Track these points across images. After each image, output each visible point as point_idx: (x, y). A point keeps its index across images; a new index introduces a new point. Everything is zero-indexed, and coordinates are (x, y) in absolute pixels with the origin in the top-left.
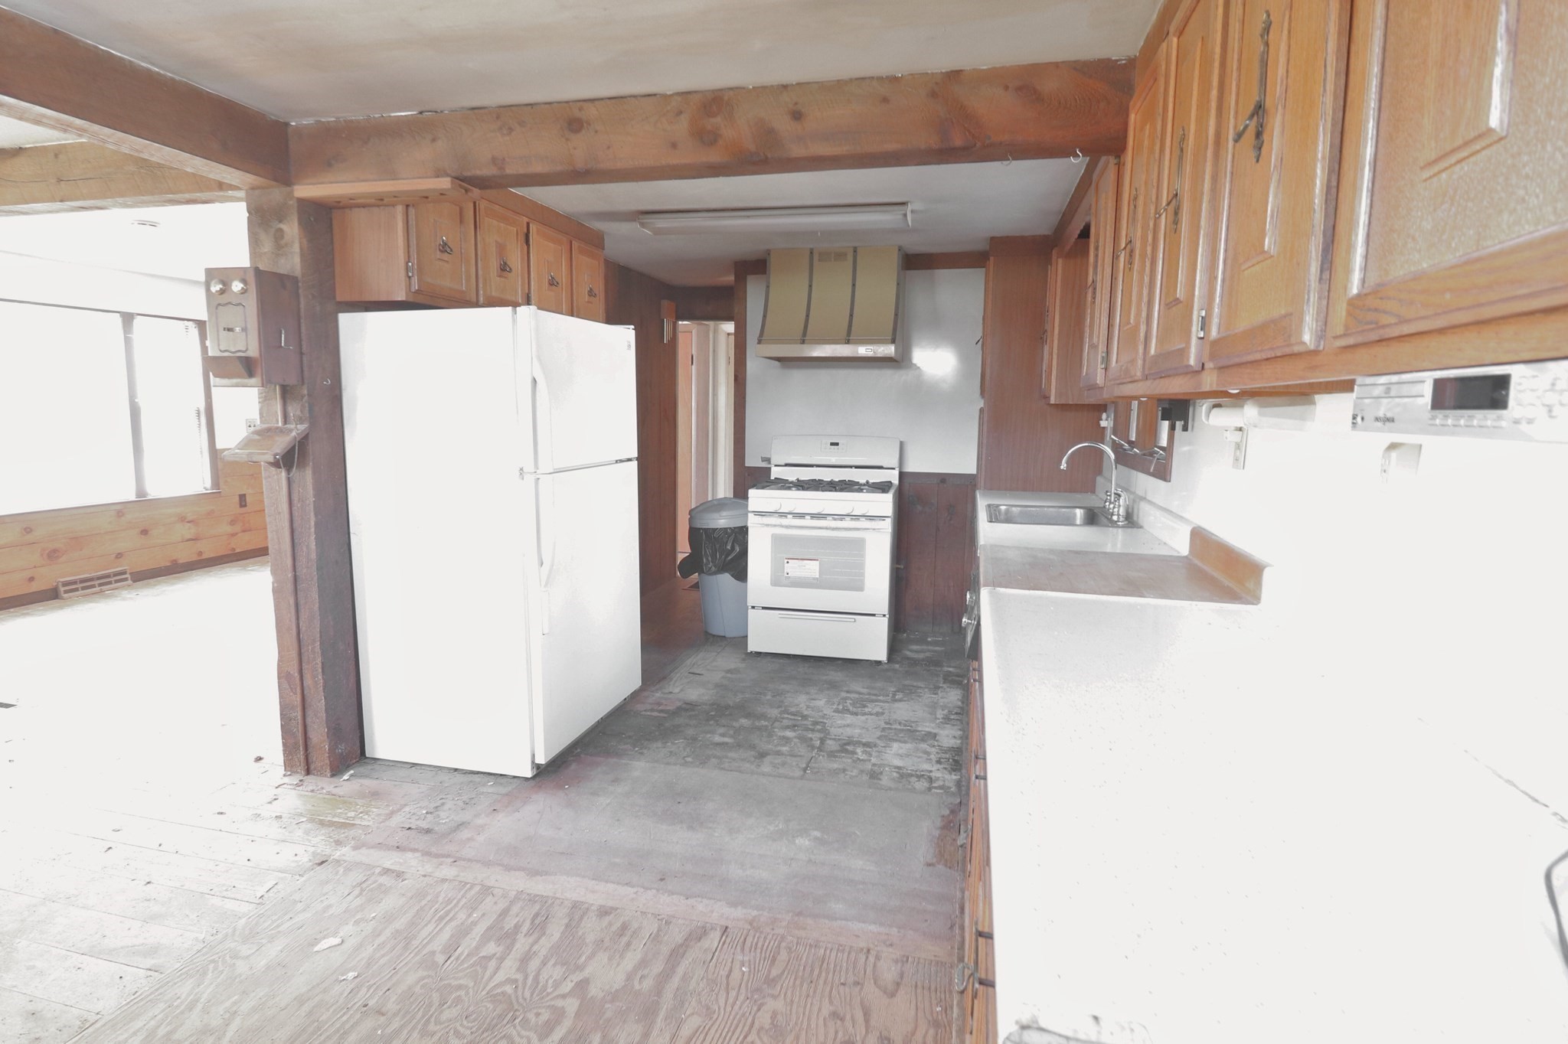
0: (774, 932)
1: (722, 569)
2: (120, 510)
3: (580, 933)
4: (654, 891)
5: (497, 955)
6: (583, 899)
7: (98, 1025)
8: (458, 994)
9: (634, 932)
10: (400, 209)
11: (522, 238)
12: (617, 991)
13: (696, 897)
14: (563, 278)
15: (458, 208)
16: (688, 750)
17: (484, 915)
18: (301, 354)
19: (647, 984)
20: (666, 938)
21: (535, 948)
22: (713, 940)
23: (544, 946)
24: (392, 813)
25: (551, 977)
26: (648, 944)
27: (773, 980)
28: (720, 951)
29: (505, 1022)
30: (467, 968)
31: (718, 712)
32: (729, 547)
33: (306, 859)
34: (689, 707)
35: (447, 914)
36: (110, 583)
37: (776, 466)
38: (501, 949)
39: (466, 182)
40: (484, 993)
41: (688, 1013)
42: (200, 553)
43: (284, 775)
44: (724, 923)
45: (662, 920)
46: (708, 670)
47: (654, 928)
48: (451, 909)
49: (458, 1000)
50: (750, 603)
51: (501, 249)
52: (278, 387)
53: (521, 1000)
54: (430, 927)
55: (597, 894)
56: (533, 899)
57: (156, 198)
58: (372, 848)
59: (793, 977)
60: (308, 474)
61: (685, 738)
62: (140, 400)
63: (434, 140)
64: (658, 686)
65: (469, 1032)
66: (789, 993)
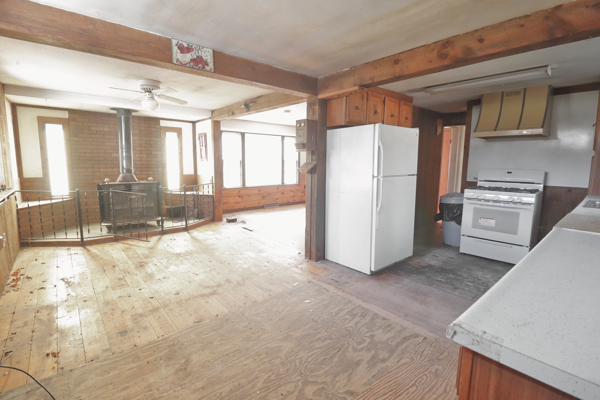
0: (444, 345)
1: (452, 219)
2: (278, 187)
3: (375, 322)
4: (403, 318)
5: (349, 319)
6: (378, 313)
7: (257, 303)
8: (337, 325)
9: (392, 328)
10: (345, 98)
11: (382, 102)
12: (383, 341)
13: (417, 325)
14: (396, 114)
15: (362, 95)
16: (426, 280)
17: (348, 307)
18: (317, 142)
19: (394, 344)
20: (403, 333)
21: (360, 321)
22: (420, 339)
23: (363, 321)
24: (329, 275)
25: (364, 330)
26: (396, 333)
27: (440, 359)
28: (422, 344)
29: (348, 337)
30: (340, 319)
31: (442, 270)
32: (455, 211)
33: (306, 280)
34: (430, 266)
35: (338, 304)
36: (274, 206)
37: (480, 181)
38: (351, 318)
39: (363, 86)
40: (344, 327)
41: (405, 357)
42: (294, 200)
43: (305, 259)
44: (426, 336)
45: (403, 327)
46: (441, 256)
47: (400, 329)
48: (339, 303)
49: (336, 327)
50: (462, 233)
51: (375, 106)
52: (311, 152)
53: (353, 333)
54: (333, 306)
55: (383, 313)
56: (363, 308)
57: (288, 104)
58: (322, 282)
59: (448, 361)
60: (316, 175)
61: (426, 276)
62: (285, 159)
63: (354, 76)
64: (419, 257)
65: (337, 335)
66: (445, 366)
